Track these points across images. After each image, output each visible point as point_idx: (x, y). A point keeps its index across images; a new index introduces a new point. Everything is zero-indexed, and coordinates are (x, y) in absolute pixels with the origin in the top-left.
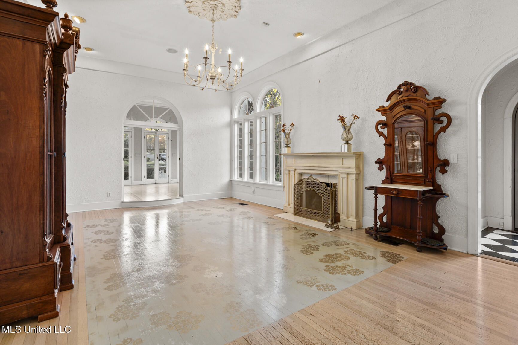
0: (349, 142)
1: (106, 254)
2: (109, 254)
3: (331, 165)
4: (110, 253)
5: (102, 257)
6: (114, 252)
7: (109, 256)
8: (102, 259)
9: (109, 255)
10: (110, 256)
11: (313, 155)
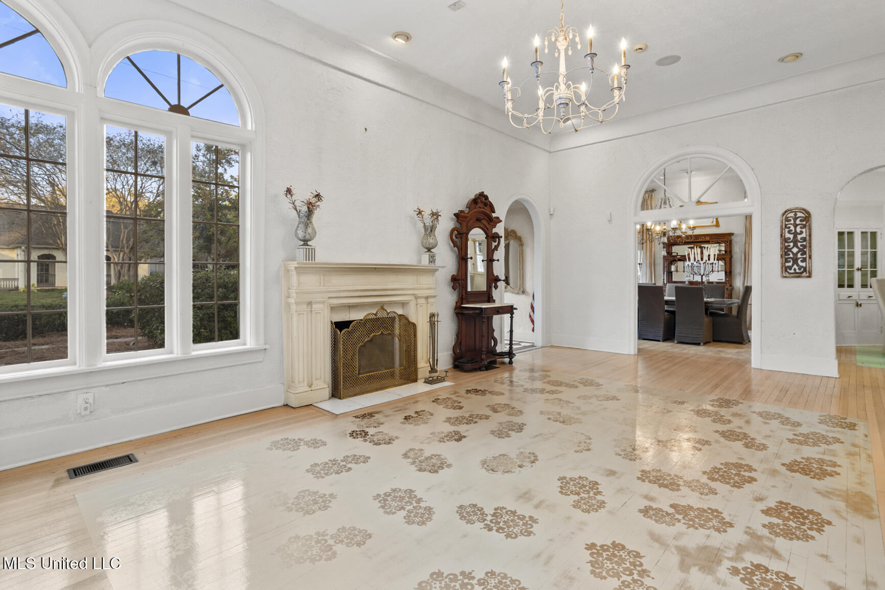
0: (432, 250)
1: (809, 532)
2: (805, 527)
3: (404, 286)
4: (800, 528)
5: (826, 528)
6: (785, 525)
7: (807, 521)
8: (829, 523)
9: (804, 524)
10: (805, 518)
11: (375, 268)
